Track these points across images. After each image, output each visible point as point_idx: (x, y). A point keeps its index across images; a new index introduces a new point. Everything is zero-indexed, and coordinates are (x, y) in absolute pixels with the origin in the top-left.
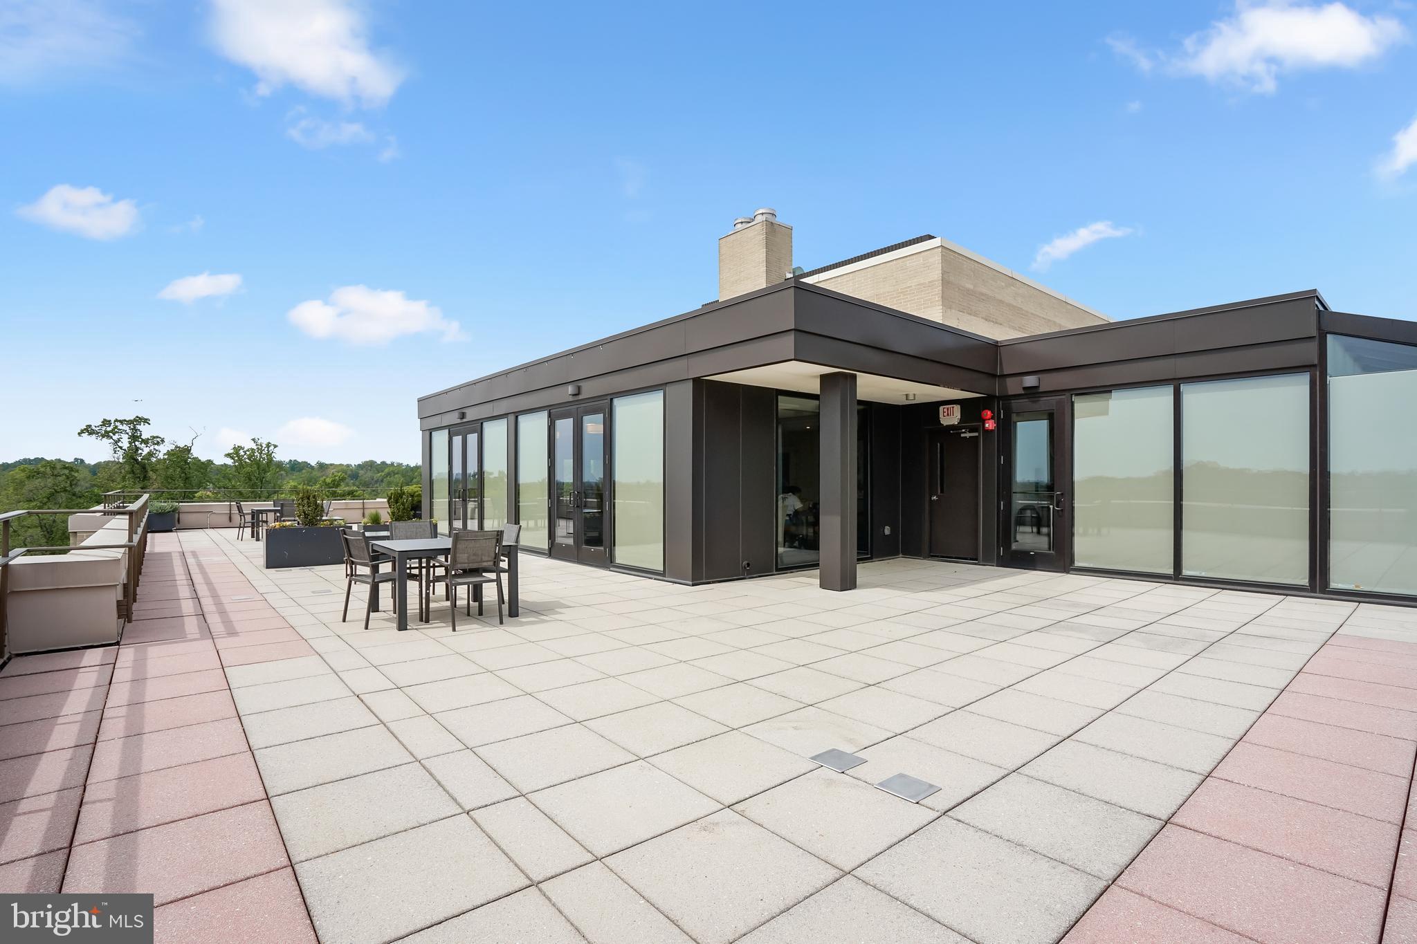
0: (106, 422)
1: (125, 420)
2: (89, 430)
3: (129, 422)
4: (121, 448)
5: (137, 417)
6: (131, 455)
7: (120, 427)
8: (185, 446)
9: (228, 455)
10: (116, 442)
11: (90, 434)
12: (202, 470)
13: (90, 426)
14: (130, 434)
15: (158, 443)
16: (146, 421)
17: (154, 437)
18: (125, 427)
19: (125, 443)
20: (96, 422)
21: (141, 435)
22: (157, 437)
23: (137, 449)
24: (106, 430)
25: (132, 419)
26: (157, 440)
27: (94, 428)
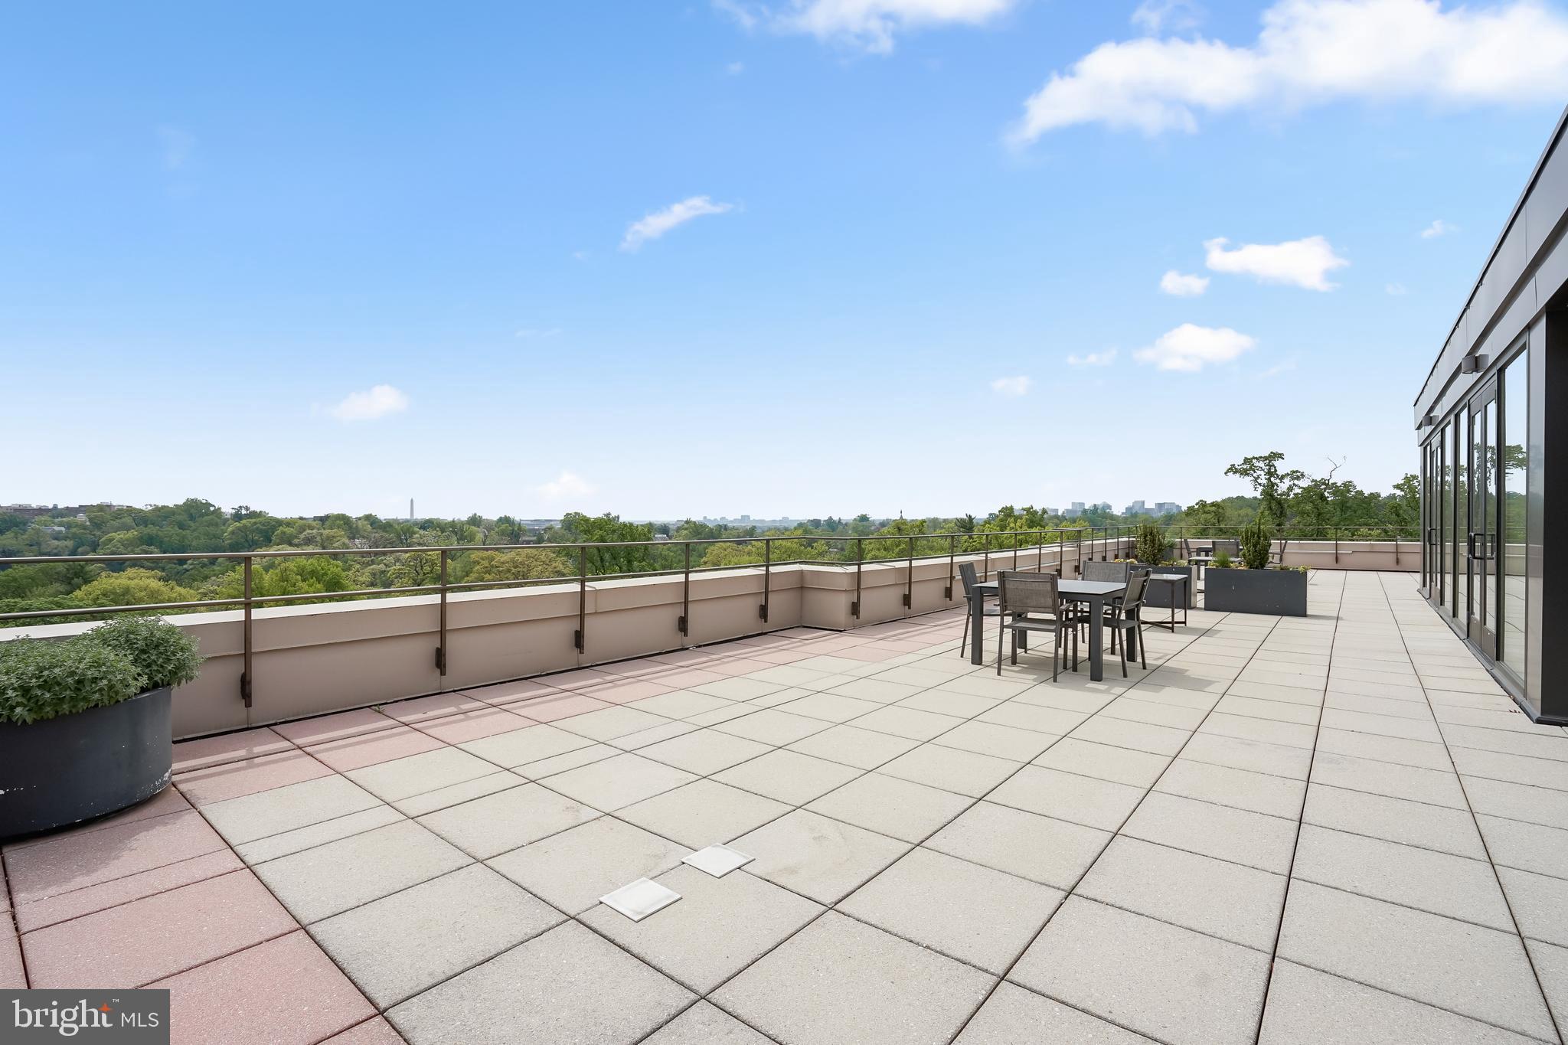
0: (1247, 461)
1: (1261, 457)
2: (1233, 469)
3: (1266, 458)
4: (1260, 484)
5: (1272, 453)
6: (1269, 491)
7: (1257, 464)
8: (1322, 479)
9: (1397, 487)
10: (1256, 479)
11: (1235, 473)
12: (1364, 505)
13: (1234, 465)
14: (1266, 470)
15: (1298, 478)
16: (1280, 456)
17: (1294, 472)
18: (1261, 464)
19: (1263, 480)
20: (1238, 462)
21: (1276, 470)
22: (1297, 472)
23: (1273, 485)
24: (1246, 468)
25: (1267, 455)
26: (1296, 475)
27: (1237, 467)
